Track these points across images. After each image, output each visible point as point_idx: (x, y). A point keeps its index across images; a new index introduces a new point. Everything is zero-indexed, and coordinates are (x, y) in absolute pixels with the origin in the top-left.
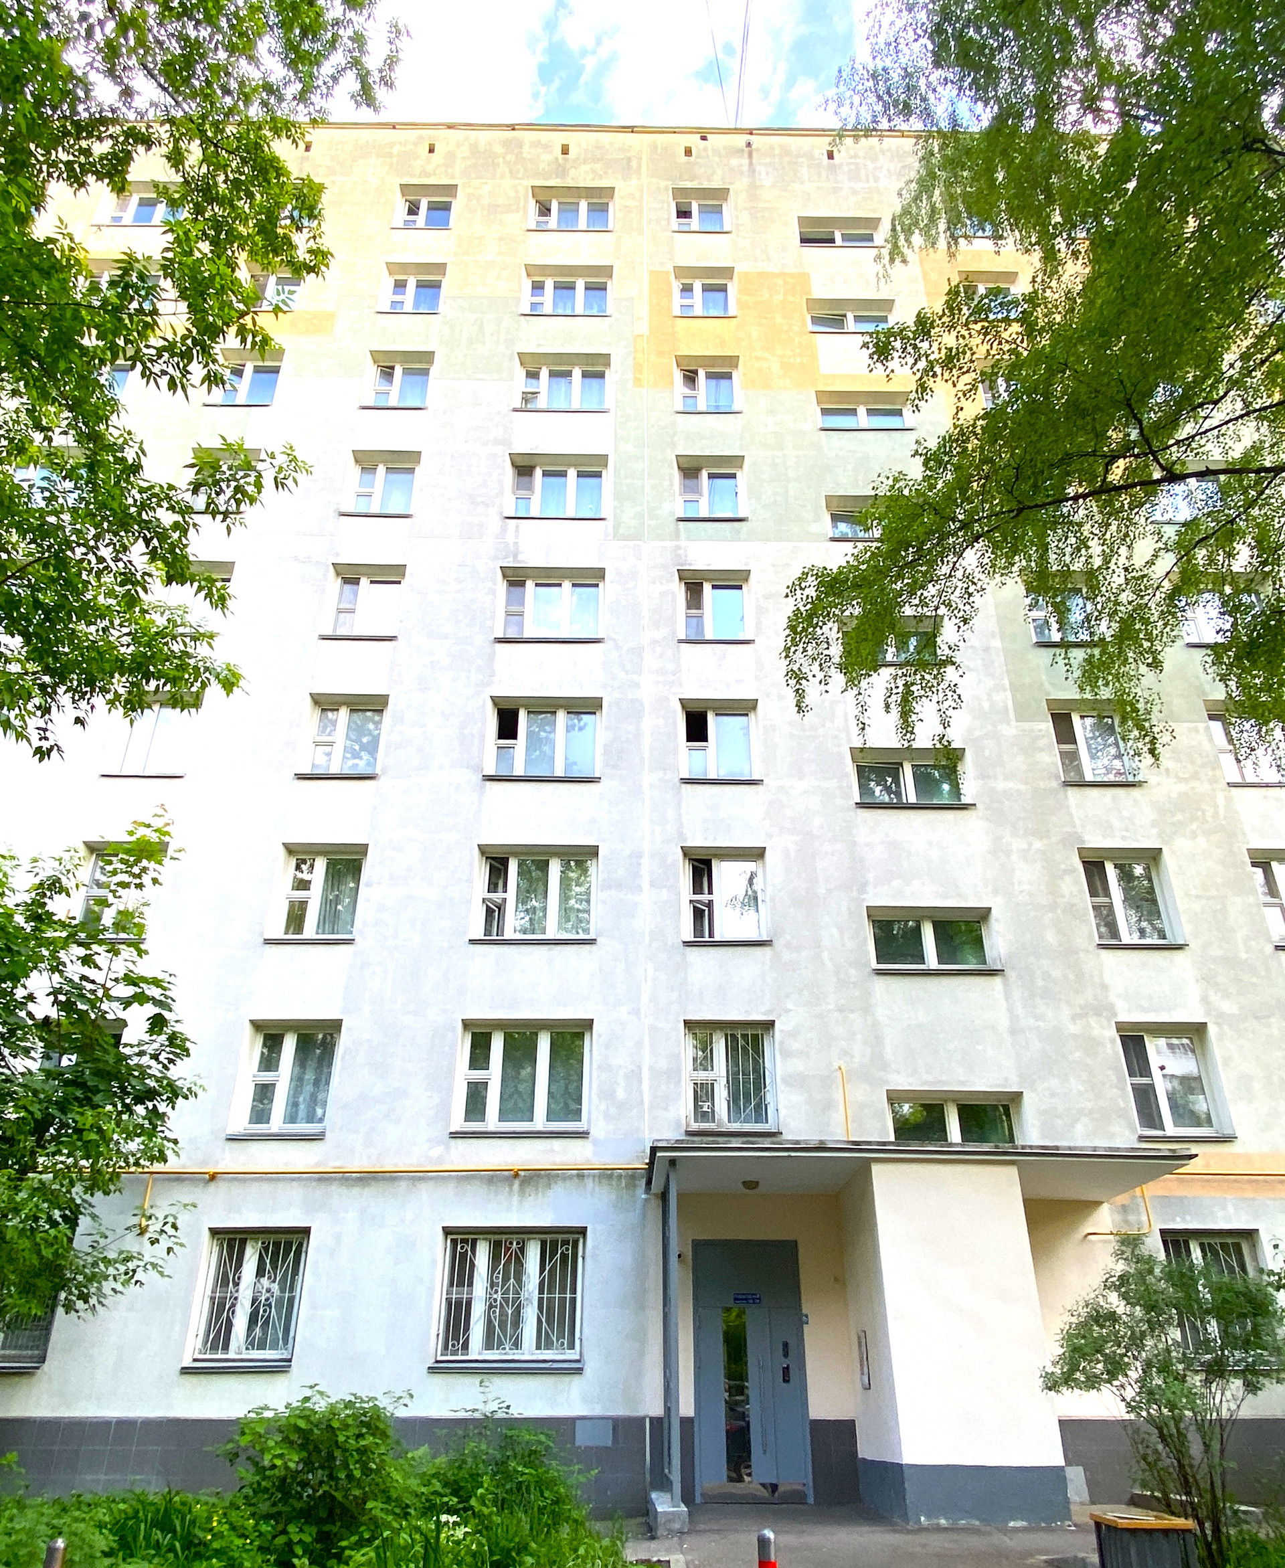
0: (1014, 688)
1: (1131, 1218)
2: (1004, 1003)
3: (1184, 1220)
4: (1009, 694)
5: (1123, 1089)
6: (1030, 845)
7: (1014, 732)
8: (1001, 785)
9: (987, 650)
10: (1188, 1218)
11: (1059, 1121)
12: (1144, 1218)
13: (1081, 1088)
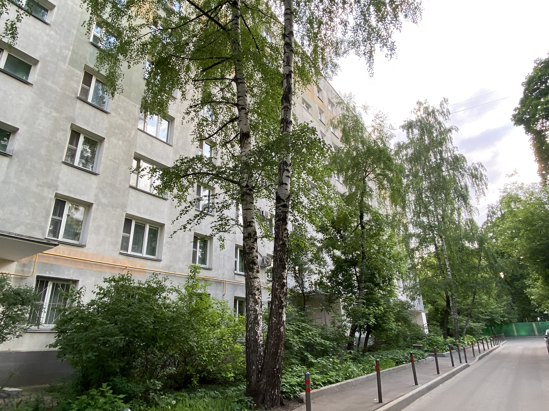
0: (73, 52)
1: (26, 269)
2: (5, 169)
4: (70, 53)
5: (47, 218)
6: (51, 112)
7: (65, 67)
8: (49, 84)
9: (69, 31)
10: (52, 273)
11: (10, 225)
12: (32, 270)
13: (27, 214)
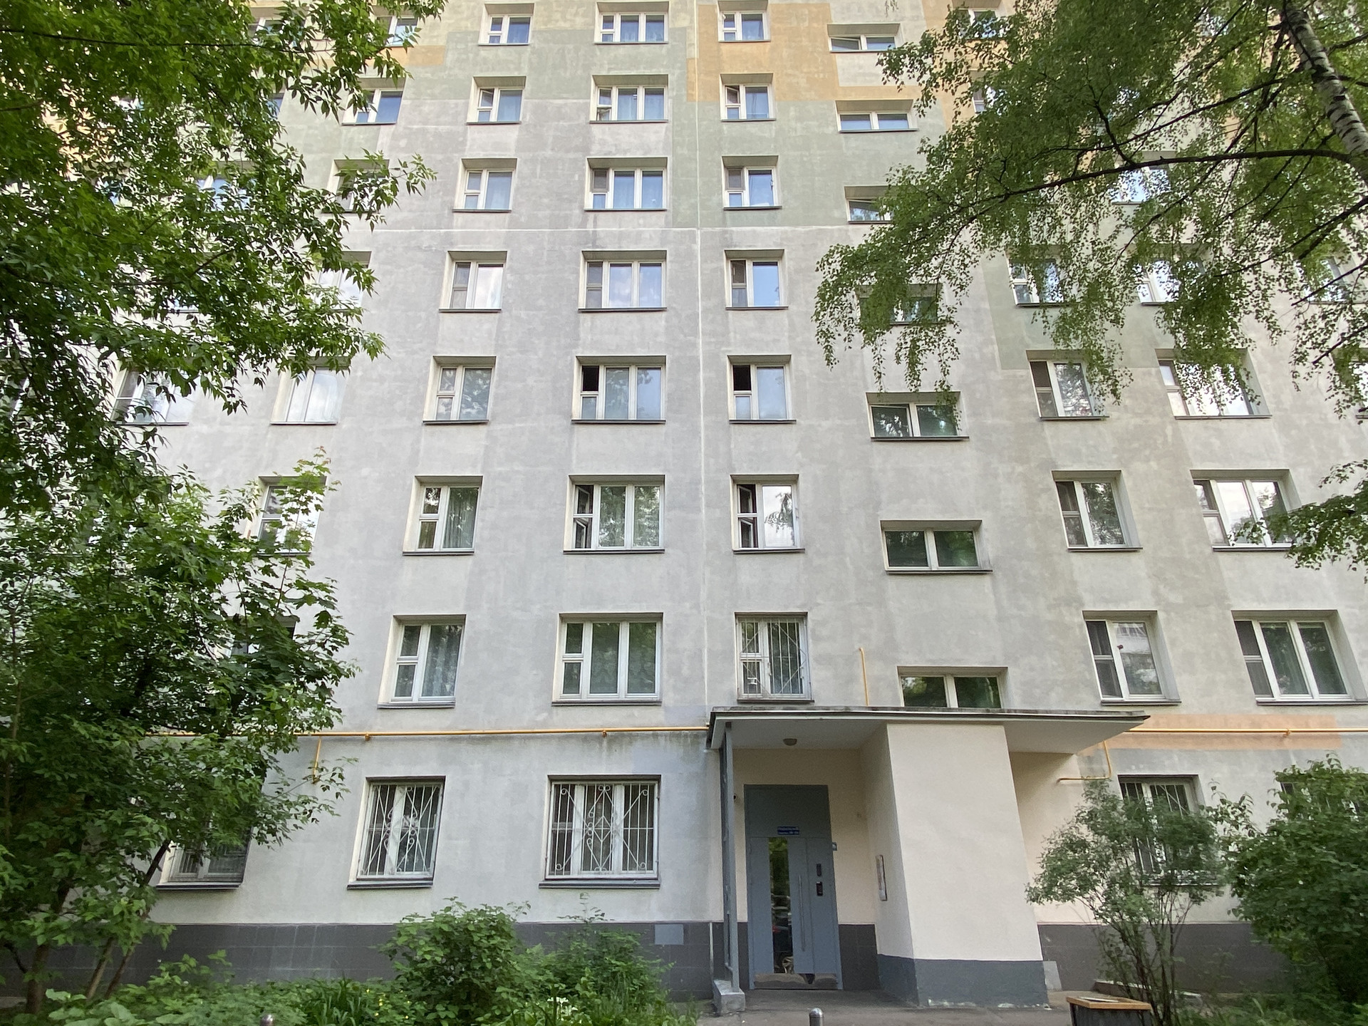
0: (999, 342)
1: (1095, 766)
2: (992, 596)
3: (1138, 768)
4: (996, 347)
5: (1089, 664)
6: (1013, 468)
7: (1000, 377)
8: (990, 422)
9: (978, 311)
10: (1142, 766)
11: (1038, 691)
12: (1106, 767)
13: (1054, 663)
